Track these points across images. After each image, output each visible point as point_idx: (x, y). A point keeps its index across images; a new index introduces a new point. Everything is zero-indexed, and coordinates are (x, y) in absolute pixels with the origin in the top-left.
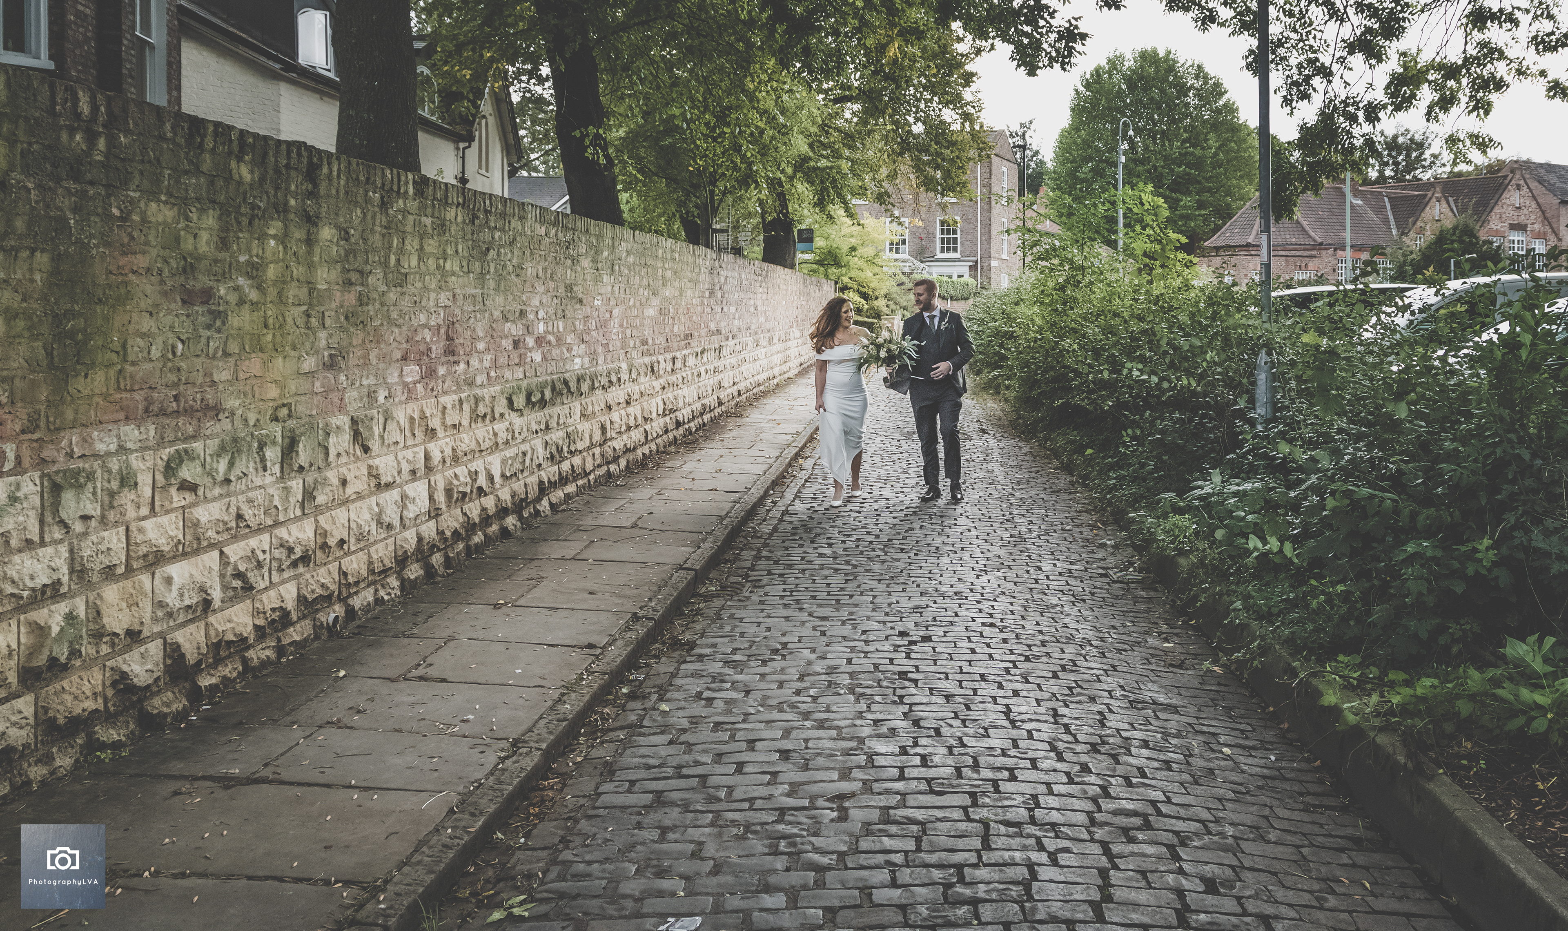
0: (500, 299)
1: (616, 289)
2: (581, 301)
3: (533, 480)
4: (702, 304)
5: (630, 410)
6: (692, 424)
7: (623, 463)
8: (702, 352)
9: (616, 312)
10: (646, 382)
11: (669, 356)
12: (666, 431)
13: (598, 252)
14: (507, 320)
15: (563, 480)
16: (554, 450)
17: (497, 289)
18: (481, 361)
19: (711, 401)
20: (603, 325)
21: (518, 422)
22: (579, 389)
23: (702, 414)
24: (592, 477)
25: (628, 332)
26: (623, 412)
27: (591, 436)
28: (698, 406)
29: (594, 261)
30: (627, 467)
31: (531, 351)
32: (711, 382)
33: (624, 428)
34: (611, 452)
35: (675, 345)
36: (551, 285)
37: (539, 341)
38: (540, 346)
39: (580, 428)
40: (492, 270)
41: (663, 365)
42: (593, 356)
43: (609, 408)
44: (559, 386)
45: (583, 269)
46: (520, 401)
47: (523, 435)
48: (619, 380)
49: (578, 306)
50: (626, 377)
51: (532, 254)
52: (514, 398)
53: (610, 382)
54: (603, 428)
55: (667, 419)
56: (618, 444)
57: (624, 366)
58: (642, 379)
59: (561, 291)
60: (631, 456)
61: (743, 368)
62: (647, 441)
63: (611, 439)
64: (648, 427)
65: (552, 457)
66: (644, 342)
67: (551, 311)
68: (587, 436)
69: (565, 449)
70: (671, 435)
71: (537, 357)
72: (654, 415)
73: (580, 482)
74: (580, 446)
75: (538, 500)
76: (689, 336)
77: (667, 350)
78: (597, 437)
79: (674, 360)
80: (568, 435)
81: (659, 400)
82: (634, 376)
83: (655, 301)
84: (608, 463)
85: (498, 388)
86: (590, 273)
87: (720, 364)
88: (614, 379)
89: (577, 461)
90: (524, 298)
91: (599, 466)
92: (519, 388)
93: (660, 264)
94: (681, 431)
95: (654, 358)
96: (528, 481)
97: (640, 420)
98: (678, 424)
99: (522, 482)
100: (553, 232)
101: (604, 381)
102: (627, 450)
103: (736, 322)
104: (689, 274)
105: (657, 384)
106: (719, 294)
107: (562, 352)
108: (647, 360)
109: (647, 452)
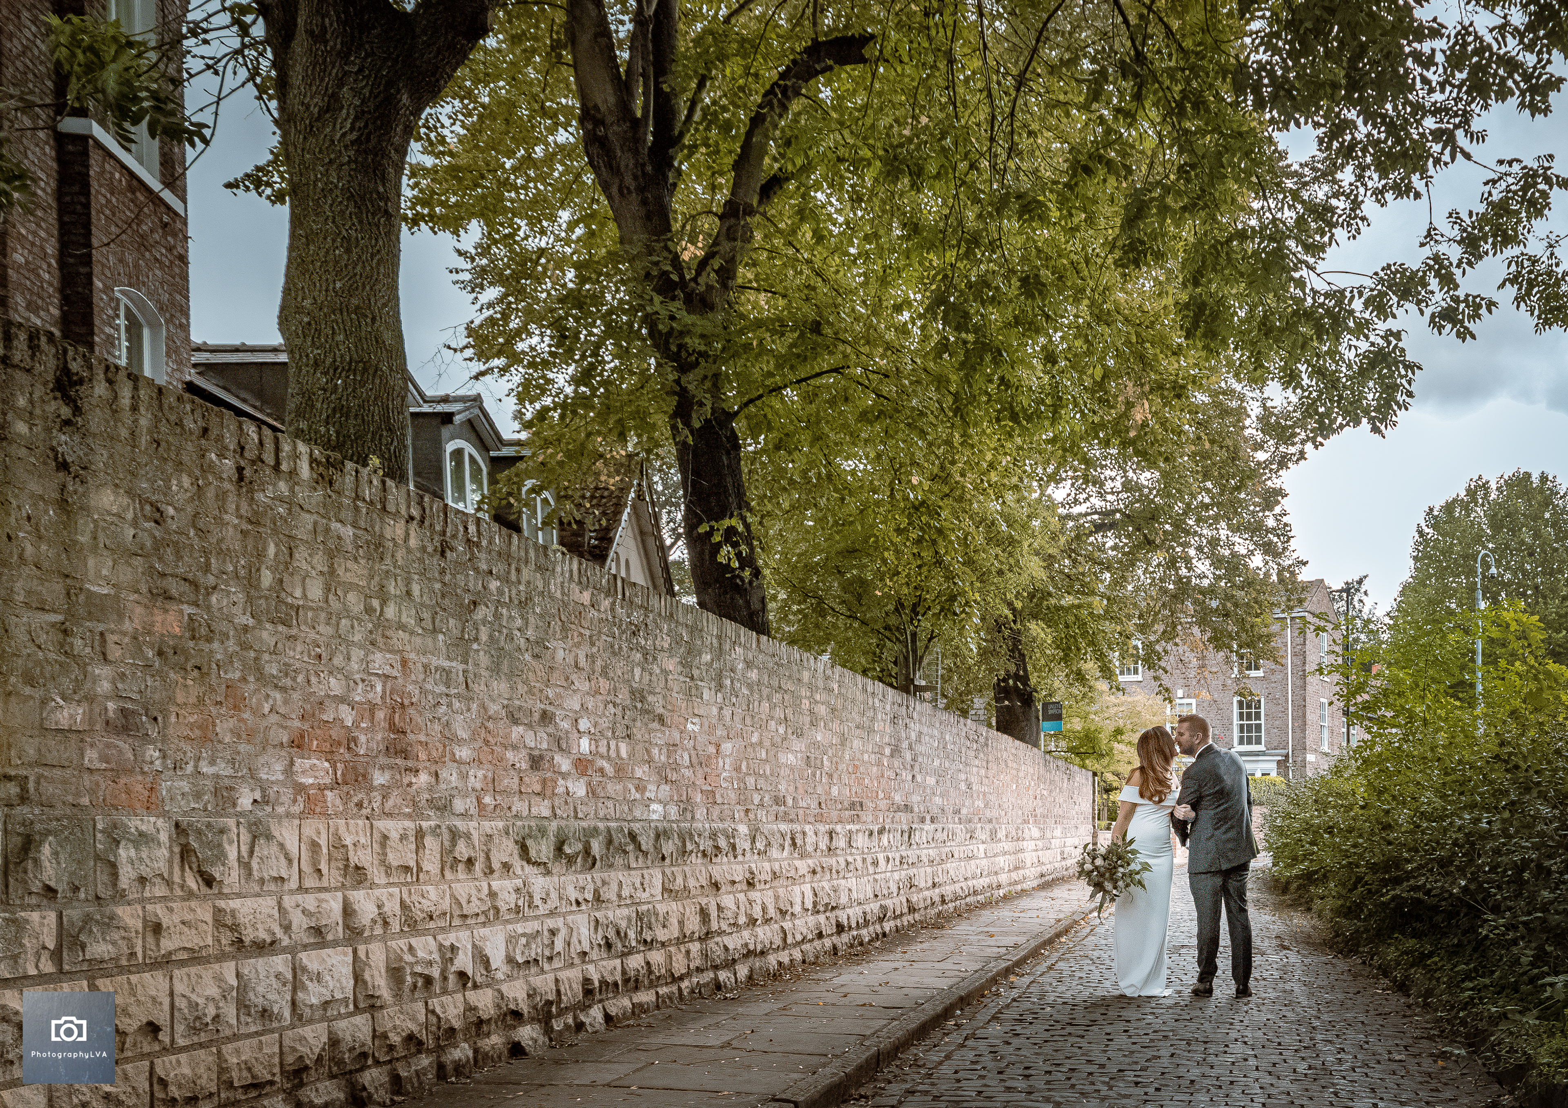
0: (501, 686)
1: (727, 712)
2: (661, 719)
3: (572, 977)
4: (879, 764)
5: (754, 895)
6: (864, 932)
7: (743, 971)
8: (881, 832)
9: (727, 747)
10: (780, 857)
11: (823, 828)
12: (820, 935)
13: (692, 651)
14: (516, 722)
15: (632, 983)
16: (611, 934)
17: (495, 669)
18: (464, 777)
19: (896, 903)
20: (701, 762)
21: (539, 883)
22: (657, 848)
23: (881, 920)
24: (685, 984)
25: (751, 781)
26: (741, 897)
27: (681, 923)
28: (874, 907)
29: (685, 664)
30: (750, 977)
31: (565, 776)
32: (896, 876)
33: (742, 920)
34: (719, 952)
35: (834, 814)
36: (604, 684)
37: (582, 765)
38: (583, 774)
39: (661, 908)
40: (484, 637)
41: (811, 839)
42: (686, 807)
43: (716, 886)
44: (618, 838)
45: (666, 672)
46: (543, 850)
47: (551, 905)
48: (734, 847)
49: (655, 725)
50: (747, 845)
51: (564, 629)
52: (529, 842)
53: (717, 848)
54: (704, 914)
55: (822, 918)
56: (733, 942)
57: (743, 829)
58: (775, 853)
59: (623, 696)
60: (758, 963)
61: (950, 866)
62: (785, 945)
63: (720, 933)
64: (787, 925)
65: (609, 945)
66: (779, 801)
67: (604, 723)
68: (674, 921)
69: (632, 935)
70: (828, 943)
71: (579, 789)
72: (797, 909)
73: (663, 990)
74: (662, 935)
75: (585, 1007)
76: (856, 806)
77: (819, 819)
78: (693, 924)
79: (831, 834)
80: (640, 916)
81: (807, 889)
82: (760, 845)
83: (798, 745)
84: (716, 968)
85: (500, 824)
86: (677, 680)
87: (912, 854)
88: (722, 843)
89: (657, 957)
90: (550, 693)
91: (698, 970)
92: (543, 832)
93: (804, 692)
94: (845, 938)
95: (797, 827)
96: (563, 975)
97: (772, 912)
98: (840, 928)
99: (550, 977)
100: (606, 603)
101: (706, 844)
102: (749, 954)
103: (938, 800)
104: (857, 718)
105: (803, 866)
106: (908, 756)
107: (626, 790)
108: (784, 827)
109: (786, 960)
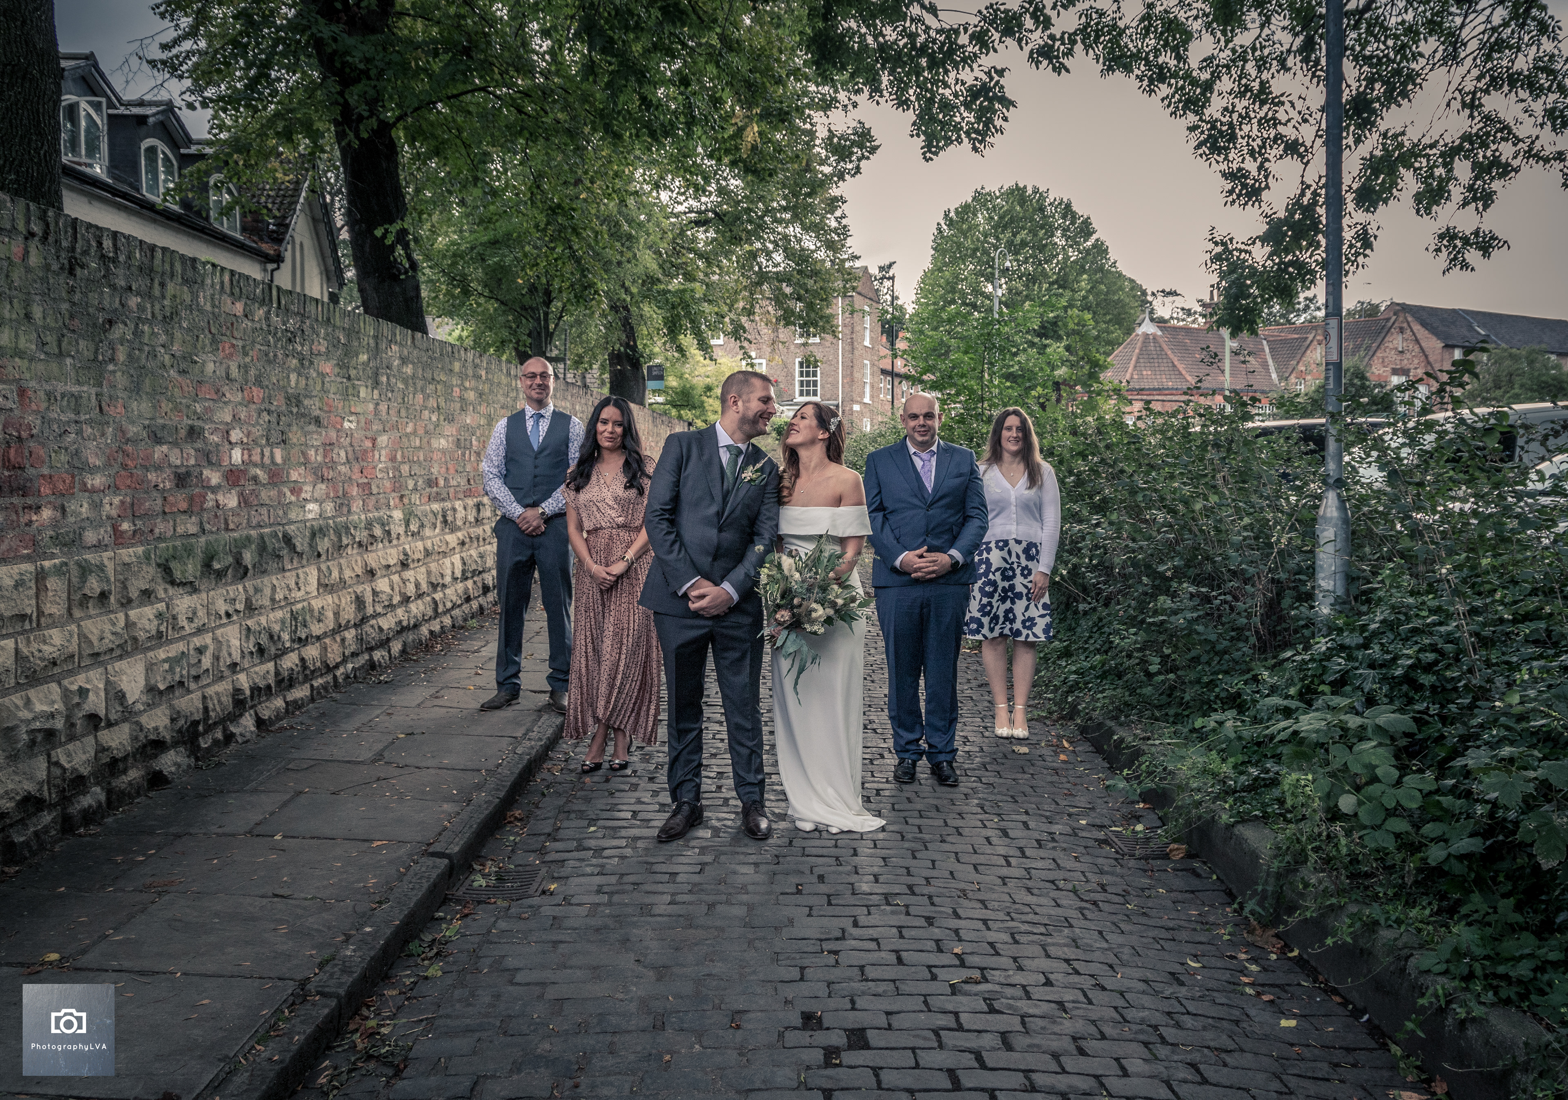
0: (142, 408)
1: (383, 407)
2: (318, 421)
3: (221, 690)
5: (409, 574)
7: (396, 647)
9: (383, 440)
10: (433, 537)
12: (468, 599)
13: (349, 353)
14: (159, 441)
15: (286, 683)
16: (264, 640)
17: (135, 390)
18: (99, 506)
20: (358, 457)
21: (184, 603)
22: (313, 547)
24: (340, 672)
25: (405, 469)
26: (396, 578)
27: (337, 614)
29: (342, 365)
30: (404, 651)
31: (215, 490)
33: (396, 599)
34: (374, 634)
36: (257, 393)
37: (233, 476)
38: (235, 484)
39: (316, 604)
40: (121, 358)
41: (461, 513)
42: (343, 503)
43: (372, 573)
44: (272, 544)
45: (322, 375)
46: (188, 569)
47: (198, 623)
48: (389, 533)
49: (312, 427)
50: (401, 530)
52: (174, 564)
53: (372, 536)
54: (359, 602)
55: (470, 584)
56: (387, 623)
58: (428, 532)
59: (279, 404)
60: (411, 637)
62: (436, 614)
63: (376, 615)
64: (438, 596)
65: (261, 651)
66: (431, 483)
67: (258, 432)
68: (330, 615)
69: (285, 635)
70: (475, 605)
71: (231, 501)
72: (448, 579)
73: (318, 682)
74: (316, 629)
75: (235, 715)
78: (349, 613)
80: (294, 616)
81: (457, 559)
82: (414, 527)
83: (450, 430)
84: (371, 649)
85: (139, 549)
86: (334, 382)
88: (378, 532)
89: (312, 652)
91: (354, 655)
92: (189, 550)
93: (455, 381)
95: (448, 505)
96: (211, 691)
97: (424, 587)
101: (361, 535)
102: (402, 629)
105: (452, 539)
107: (281, 494)
108: (436, 507)
109: (437, 629)
